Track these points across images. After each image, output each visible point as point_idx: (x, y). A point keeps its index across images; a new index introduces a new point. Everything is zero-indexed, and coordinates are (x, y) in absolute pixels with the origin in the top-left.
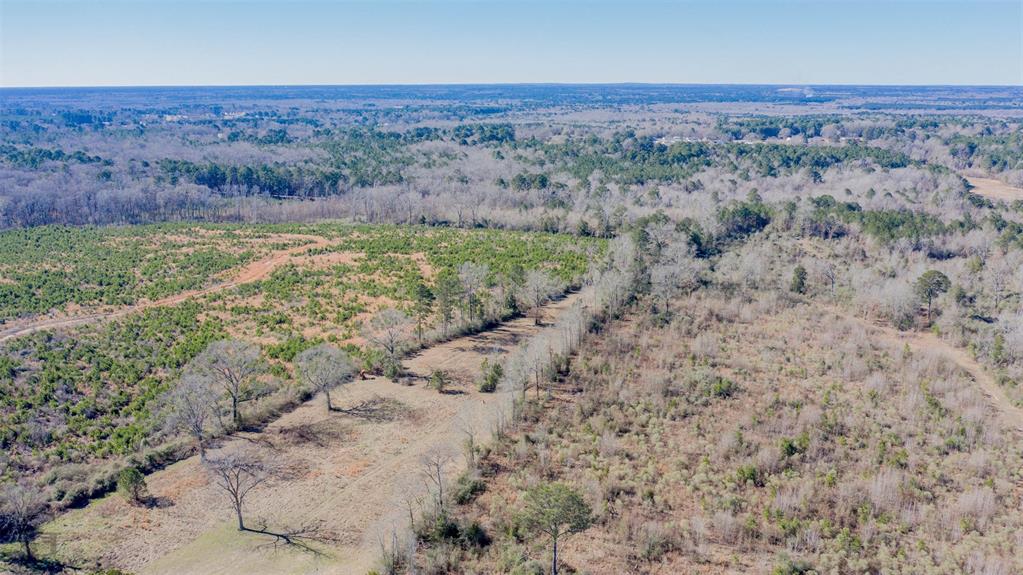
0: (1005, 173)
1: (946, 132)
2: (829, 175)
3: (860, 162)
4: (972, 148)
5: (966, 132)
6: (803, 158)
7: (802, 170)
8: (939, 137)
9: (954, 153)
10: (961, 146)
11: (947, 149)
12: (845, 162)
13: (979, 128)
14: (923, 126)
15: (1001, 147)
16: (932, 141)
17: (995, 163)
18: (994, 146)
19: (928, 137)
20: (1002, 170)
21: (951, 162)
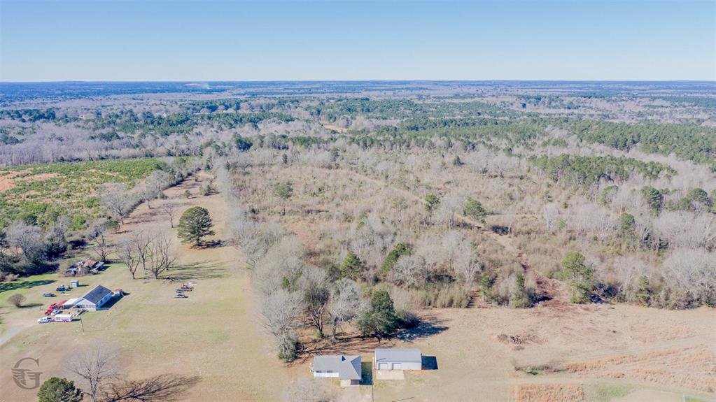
0: (336, 122)
1: (305, 104)
2: (260, 125)
3: (272, 120)
4: (319, 112)
5: (312, 104)
6: (243, 119)
7: (247, 125)
8: (302, 107)
9: (312, 114)
10: (314, 111)
11: (308, 113)
12: (265, 120)
13: (318, 103)
14: (292, 102)
15: (332, 110)
16: (299, 109)
17: (331, 118)
18: (328, 110)
19: (296, 107)
20: (335, 121)
21: (311, 118)
